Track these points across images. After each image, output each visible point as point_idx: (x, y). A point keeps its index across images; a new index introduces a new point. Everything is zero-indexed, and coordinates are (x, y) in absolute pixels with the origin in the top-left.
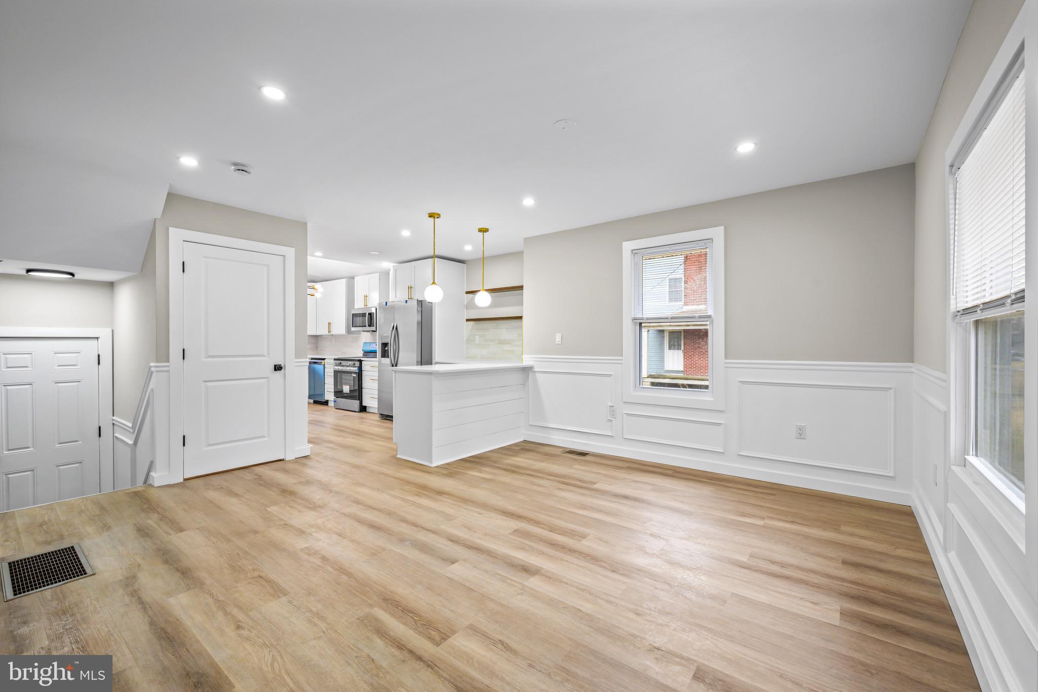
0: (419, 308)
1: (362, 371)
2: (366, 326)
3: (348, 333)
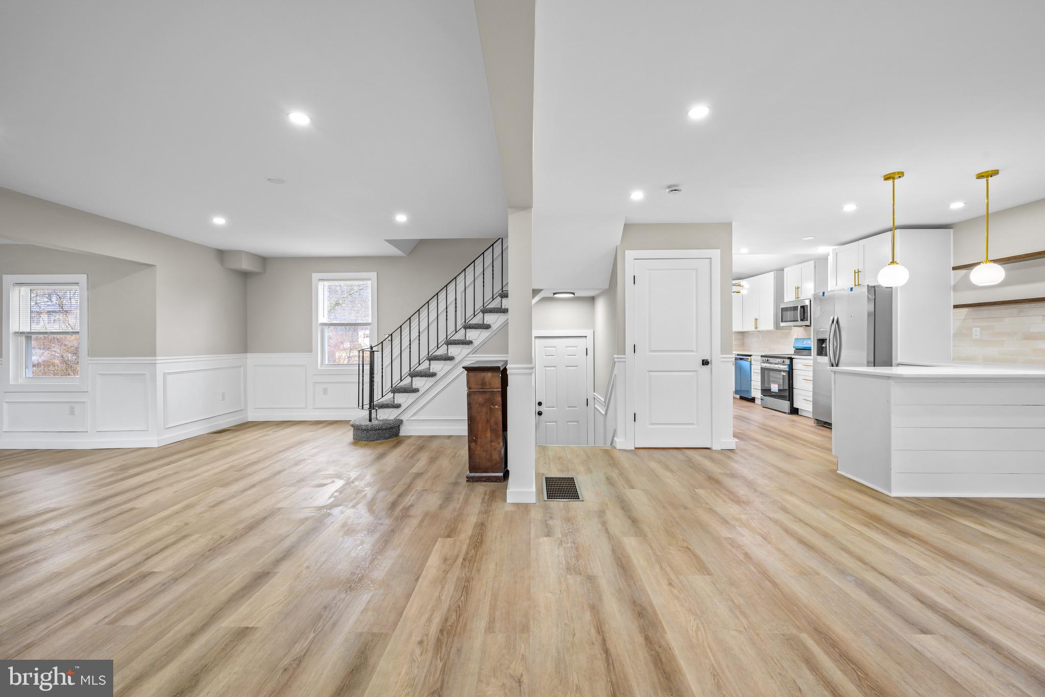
0: (870, 296)
1: (792, 369)
2: (798, 321)
3: (777, 329)
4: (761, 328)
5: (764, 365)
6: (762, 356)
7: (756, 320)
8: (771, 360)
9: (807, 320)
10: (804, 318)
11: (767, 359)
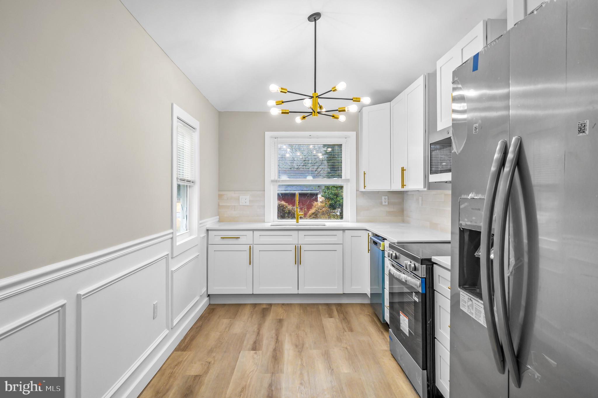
1: (433, 291)
3: (429, 189)
4: (410, 185)
6: (390, 246)
7: (403, 170)
11: (395, 255)
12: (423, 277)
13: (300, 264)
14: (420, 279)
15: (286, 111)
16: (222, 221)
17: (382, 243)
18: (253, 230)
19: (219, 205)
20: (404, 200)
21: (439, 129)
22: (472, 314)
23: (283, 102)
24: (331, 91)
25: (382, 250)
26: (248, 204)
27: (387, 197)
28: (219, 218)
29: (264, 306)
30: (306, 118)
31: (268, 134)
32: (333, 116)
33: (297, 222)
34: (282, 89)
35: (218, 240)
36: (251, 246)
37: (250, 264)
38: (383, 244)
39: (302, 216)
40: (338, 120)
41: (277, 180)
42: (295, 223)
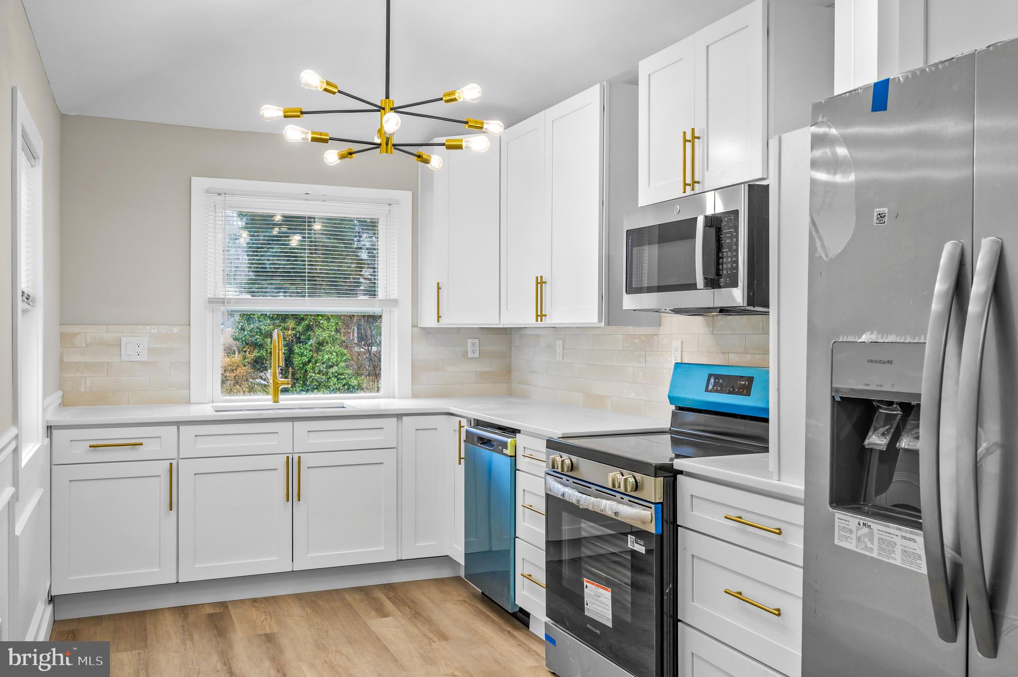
1: (675, 526)
2: (693, 286)
3: (609, 323)
4: (557, 317)
5: (559, 488)
6: (552, 445)
7: (540, 283)
8: (588, 469)
9: (736, 285)
10: (718, 274)
11: (570, 462)
12: (658, 501)
13: (299, 500)
14: (653, 506)
15: (322, 137)
16: (72, 404)
17: (509, 440)
18: (178, 424)
19: (61, 361)
20: (513, 348)
21: (642, 202)
22: (871, 550)
23: (302, 113)
24: (441, 99)
25: (510, 456)
26: (145, 358)
27: (477, 341)
28: (63, 395)
29: (210, 611)
30: (354, 155)
31: (199, 184)
32: (419, 157)
33: (276, 401)
34: (328, 83)
35: (80, 452)
36: (174, 462)
37: (171, 509)
38: (513, 442)
39: (286, 386)
40: (428, 165)
41: (224, 299)
42: (271, 403)
